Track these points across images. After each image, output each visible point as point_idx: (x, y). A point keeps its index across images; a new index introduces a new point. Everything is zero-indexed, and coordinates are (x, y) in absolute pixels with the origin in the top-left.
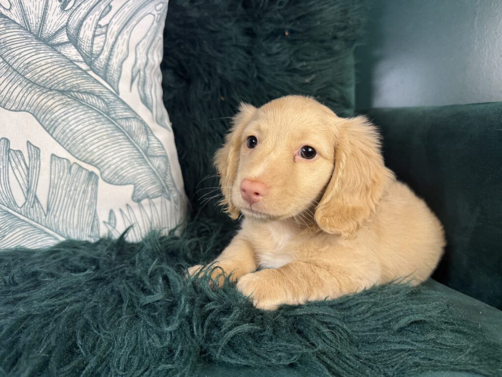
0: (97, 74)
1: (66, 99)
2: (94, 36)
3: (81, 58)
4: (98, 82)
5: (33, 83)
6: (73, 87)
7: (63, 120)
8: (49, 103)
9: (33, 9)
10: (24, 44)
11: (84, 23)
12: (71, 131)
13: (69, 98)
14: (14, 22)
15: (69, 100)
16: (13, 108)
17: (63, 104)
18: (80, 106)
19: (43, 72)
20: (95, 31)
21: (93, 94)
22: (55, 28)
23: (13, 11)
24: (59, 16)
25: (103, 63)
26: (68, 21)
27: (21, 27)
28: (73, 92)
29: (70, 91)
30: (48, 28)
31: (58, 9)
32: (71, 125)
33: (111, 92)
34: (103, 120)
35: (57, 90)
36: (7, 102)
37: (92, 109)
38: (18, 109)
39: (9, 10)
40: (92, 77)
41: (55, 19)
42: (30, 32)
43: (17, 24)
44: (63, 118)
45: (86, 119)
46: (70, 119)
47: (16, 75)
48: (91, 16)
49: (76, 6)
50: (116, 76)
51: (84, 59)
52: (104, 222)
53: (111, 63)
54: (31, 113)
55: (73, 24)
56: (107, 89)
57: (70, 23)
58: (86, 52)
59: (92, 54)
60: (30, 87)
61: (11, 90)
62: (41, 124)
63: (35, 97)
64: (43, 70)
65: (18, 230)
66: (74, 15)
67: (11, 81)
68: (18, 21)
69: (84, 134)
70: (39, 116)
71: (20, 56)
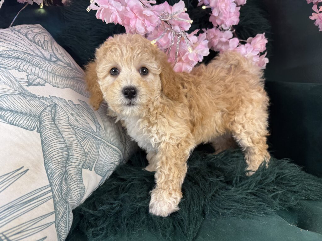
0: (75, 70)
4: (78, 73)
5: (61, 76)
6: (74, 76)
8: (72, 83)
10: (44, 62)
11: (55, 53)
13: (76, 80)
14: (33, 55)
16: (62, 87)
19: (60, 71)
22: (48, 56)
24: (45, 52)
28: (75, 78)
30: (46, 56)
31: (43, 50)
35: (70, 78)
36: (58, 85)
39: (27, 51)
44: (81, 88)
47: (52, 74)
51: (67, 66)
52: (122, 132)
54: (70, 88)
55: (52, 54)
60: (61, 78)
62: (76, 92)
63: (65, 81)
65: (101, 146)
70: (73, 88)
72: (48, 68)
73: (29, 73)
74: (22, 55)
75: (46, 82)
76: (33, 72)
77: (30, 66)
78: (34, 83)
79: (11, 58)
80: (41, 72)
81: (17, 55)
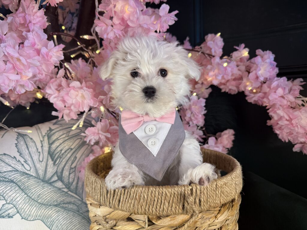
0: (72, 192)
1: (58, 209)
2: (70, 174)
3: (64, 186)
4: (73, 196)
5: (42, 204)
6: (61, 202)
7: (57, 220)
8: (50, 213)
9: (41, 168)
10: (37, 185)
11: (65, 169)
12: (60, 225)
13: (59, 207)
14: (32, 176)
15: (59, 209)
16: (32, 219)
17: (56, 211)
18: (65, 210)
19: (47, 197)
20: (70, 172)
21: (71, 203)
22: (51, 174)
23: (31, 171)
24: (53, 168)
25: (75, 186)
26: (57, 169)
27: (35, 177)
28: (61, 204)
29: (60, 204)
30: (48, 175)
31: (52, 165)
32: (61, 222)
33: (79, 200)
34: (76, 215)
36: (29, 217)
37: (71, 211)
38: (34, 220)
39: (30, 170)
40: (70, 194)
41: (51, 170)
42: (40, 179)
43: (34, 176)
45: (68, 217)
46: (60, 219)
47: (33, 202)
48: (68, 165)
49: (60, 161)
50: (81, 191)
51: (66, 186)
53: (78, 185)
54: (41, 220)
55: (60, 170)
56: (77, 198)
57: (58, 170)
58: (67, 183)
59: (69, 183)
60: (40, 206)
61: (31, 210)
62: (46, 225)
63: (43, 211)
64: (46, 196)
66: (59, 166)
67: (31, 205)
68: (34, 175)
69: (67, 225)
70: (45, 220)
71: (35, 192)
72: (34, 193)
73: (8, 202)
74: (19, 177)
75: (18, 212)
76: (14, 200)
77: (17, 192)
78: (3, 215)
79: (5, 181)
80: (24, 198)
81: (14, 177)
